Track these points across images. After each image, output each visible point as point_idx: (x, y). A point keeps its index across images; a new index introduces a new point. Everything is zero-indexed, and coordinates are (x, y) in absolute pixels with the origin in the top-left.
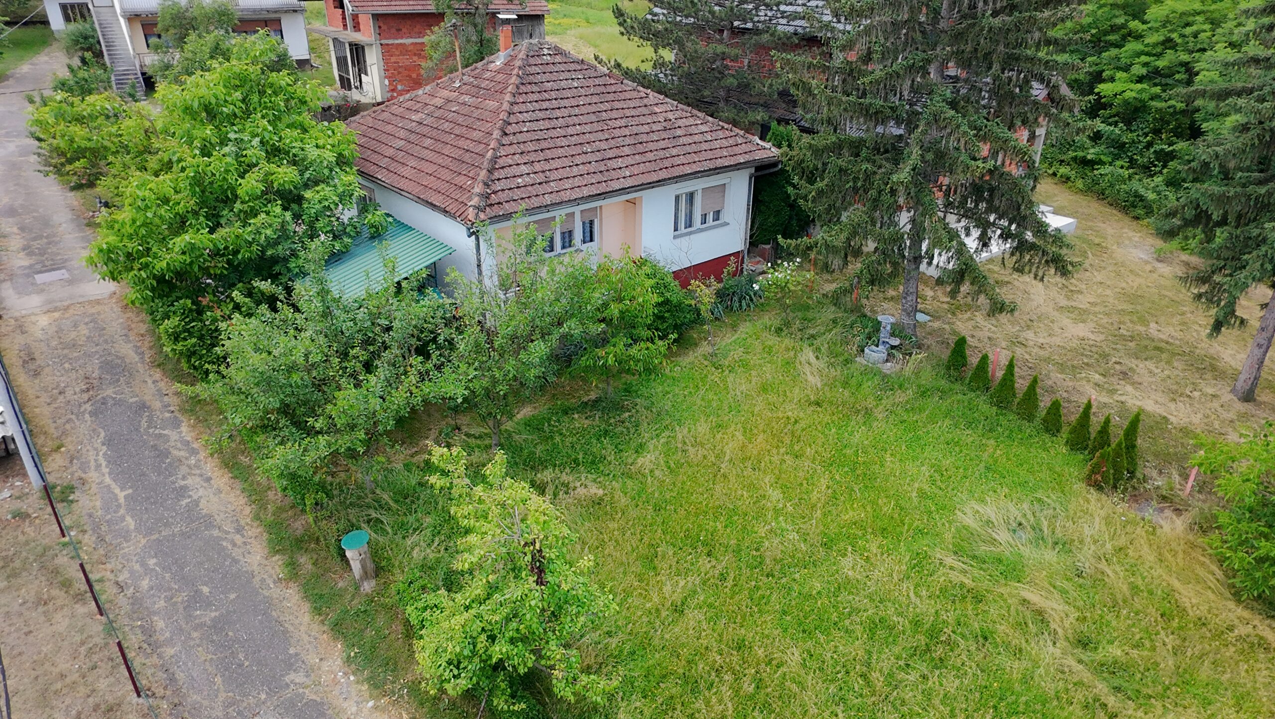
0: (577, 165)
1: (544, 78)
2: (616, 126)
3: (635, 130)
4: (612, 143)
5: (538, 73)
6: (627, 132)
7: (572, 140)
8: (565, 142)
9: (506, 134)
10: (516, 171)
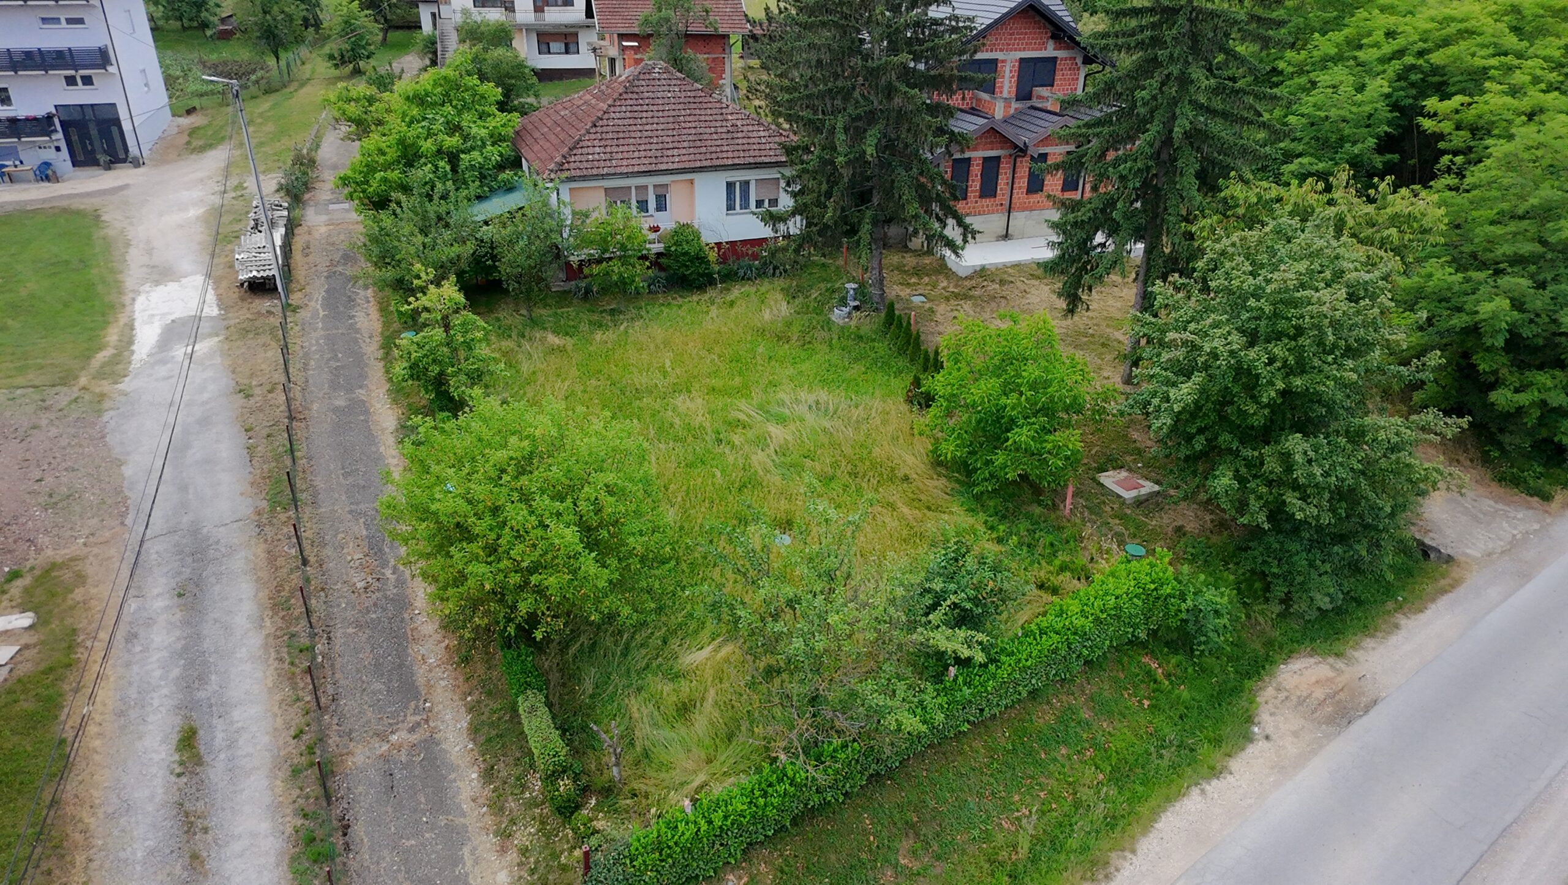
0: (640, 151)
2: (686, 126)
4: (677, 138)
6: (693, 131)
7: (646, 134)
8: (639, 134)
9: (595, 126)
10: (591, 150)
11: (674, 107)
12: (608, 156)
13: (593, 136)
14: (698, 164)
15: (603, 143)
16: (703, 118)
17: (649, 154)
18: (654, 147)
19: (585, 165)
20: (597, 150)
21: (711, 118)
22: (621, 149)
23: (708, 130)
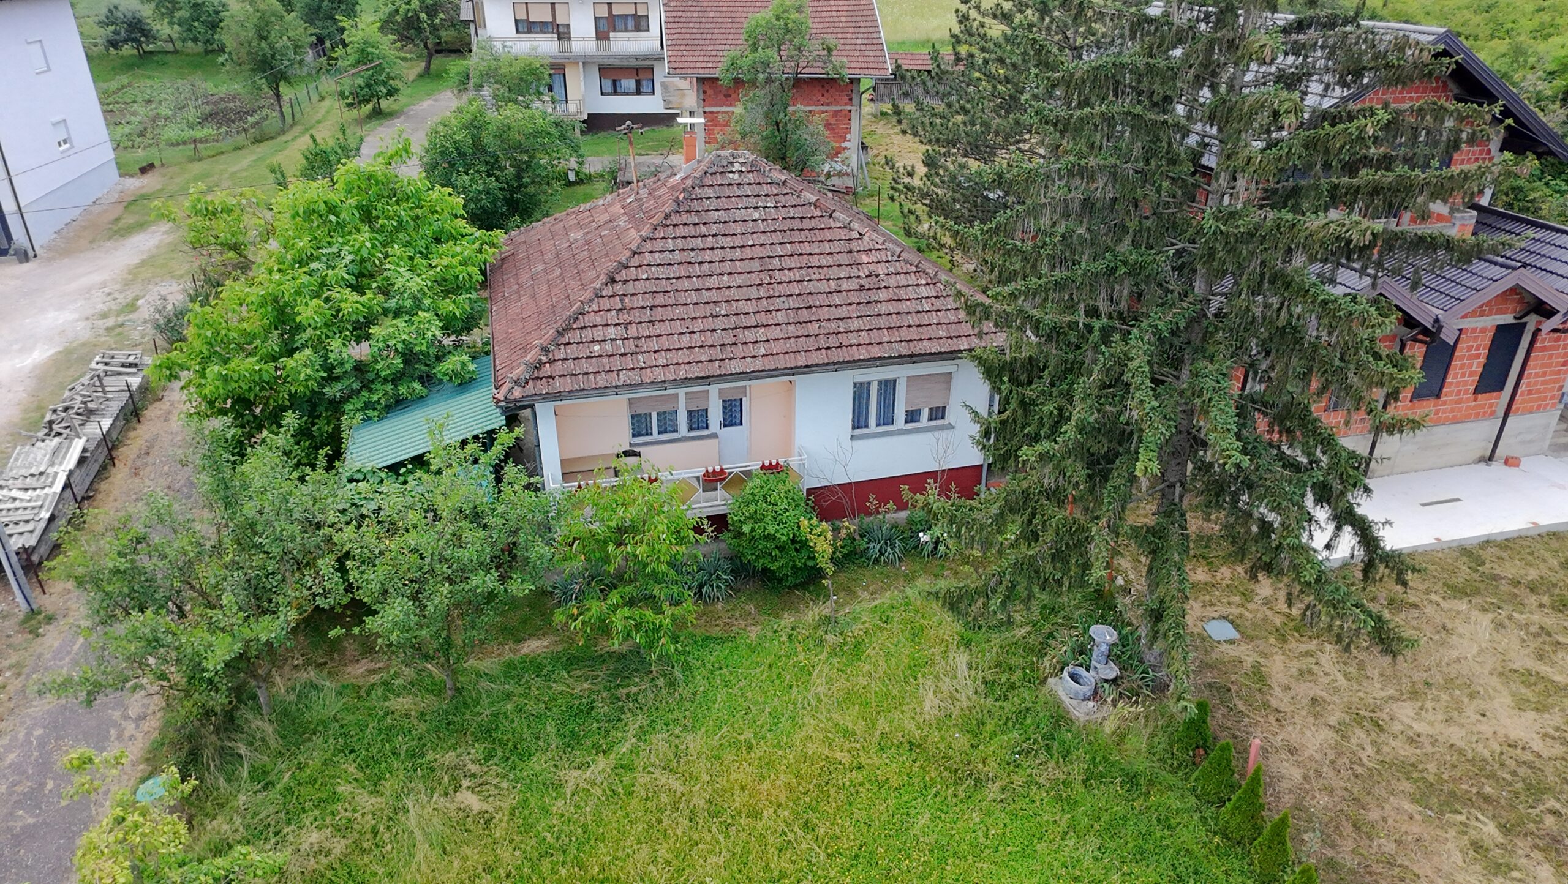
0: (693, 332)
1: (713, 204)
2: (784, 279)
3: (812, 287)
4: (764, 304)
5: (709, 198)
6: (796, 289)
7: (706, 295)
8: (693, 297)
9: (613, 281)
10: (598, 334)
11: (763, 239)
12: (630, 346)
13: (606, 304)
14: (802, 360)
15: (624, 317)
16: (815, 261)
17: (710, 338)
18: (720, 323)
19: (585, 366)
20: (612, 332)
21: (830, 260)
22: (658, 329)
23: (824, 286)
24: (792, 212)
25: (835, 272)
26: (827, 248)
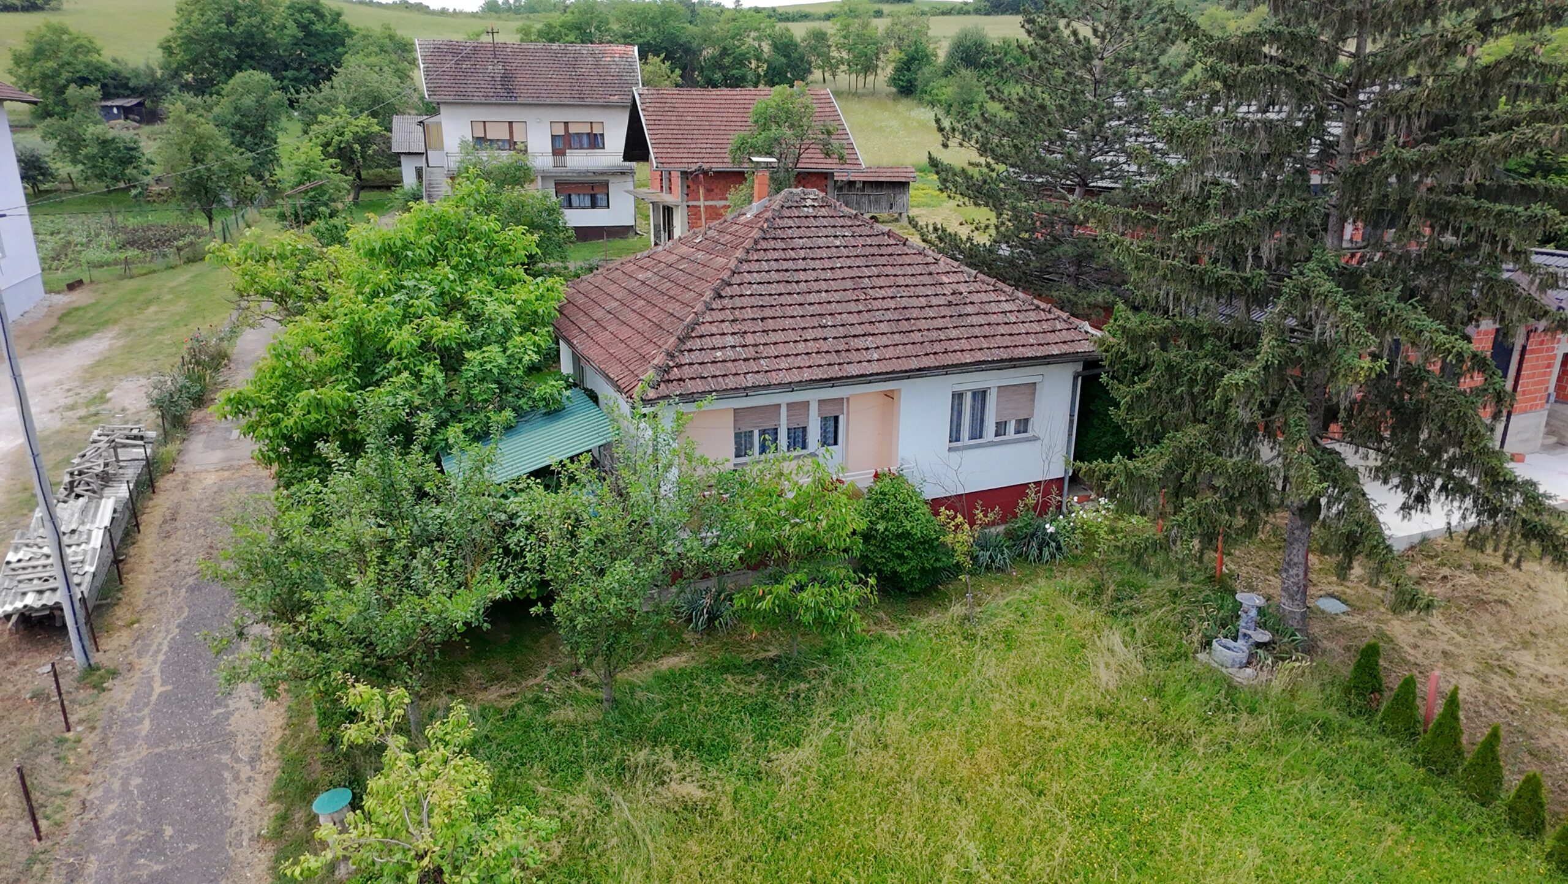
0: (806, 341)
1: (796, 233)
2: (878, 296)
3: (904, 302)
4: (866, 317)
5: (790, 227)
6: (892, 304)
7: (810, 309)
8: (799, 311)
9: (720, 297)
10: (718, 341)
11: (849, 262)
12: (750, 352)
13: (720, 316)
14: (914, 364)
15: (736, 328)
16: (901, 281)
17: (824, 346)
18: (829, 333)
19: (711, 369)
20: (730, 340)
21: (914, 281)
22: (773, 337)
23: (914, 302)
24: (869, 241)
25: (920, 291)
26: (909, 270)
